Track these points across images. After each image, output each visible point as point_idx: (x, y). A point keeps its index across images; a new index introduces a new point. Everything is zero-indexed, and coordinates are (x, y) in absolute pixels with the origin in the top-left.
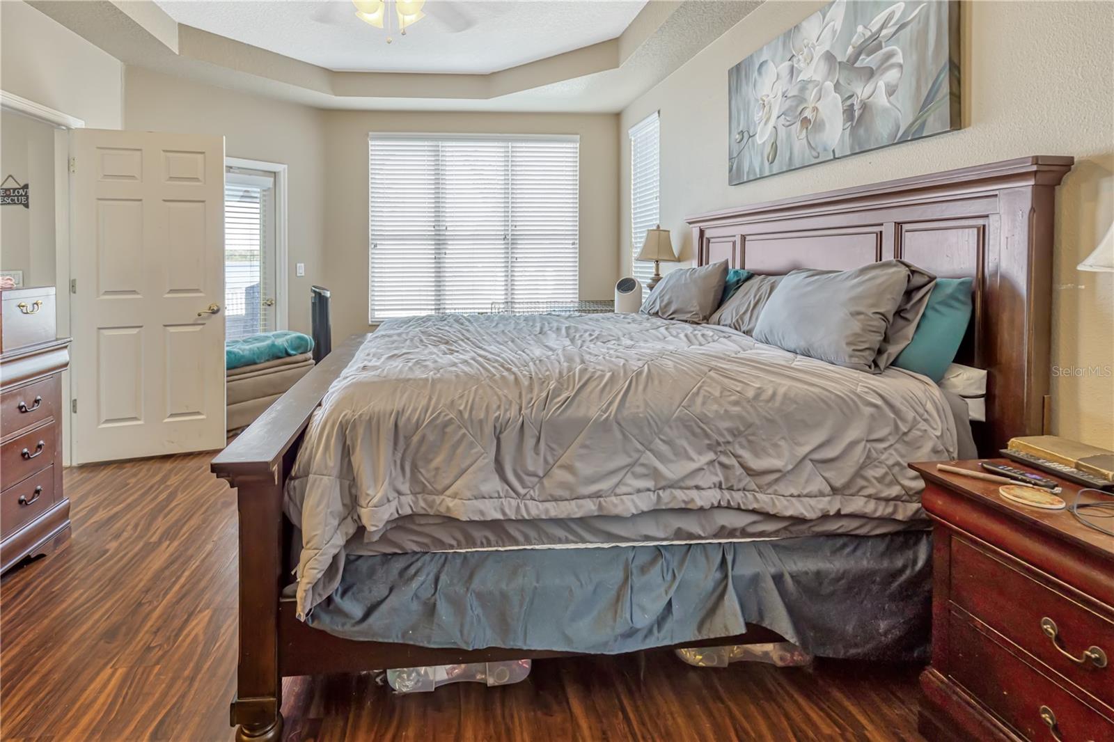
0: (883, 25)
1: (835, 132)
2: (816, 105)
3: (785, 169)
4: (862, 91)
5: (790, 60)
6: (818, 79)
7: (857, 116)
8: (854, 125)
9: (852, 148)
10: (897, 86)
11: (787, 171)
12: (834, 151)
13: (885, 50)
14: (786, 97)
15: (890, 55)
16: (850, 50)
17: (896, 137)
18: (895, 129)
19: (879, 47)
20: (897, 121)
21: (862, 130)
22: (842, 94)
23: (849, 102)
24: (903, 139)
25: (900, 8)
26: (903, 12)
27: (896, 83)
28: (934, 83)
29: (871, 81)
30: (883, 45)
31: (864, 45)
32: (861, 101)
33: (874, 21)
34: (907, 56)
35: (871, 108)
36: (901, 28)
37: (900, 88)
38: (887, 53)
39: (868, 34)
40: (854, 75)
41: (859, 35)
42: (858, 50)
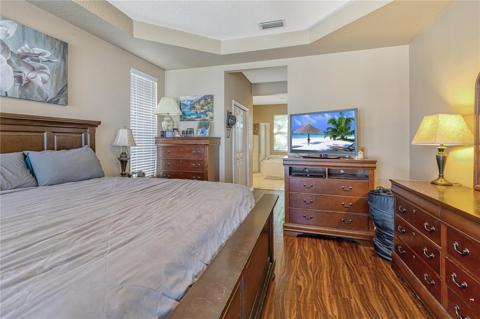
0: (41, 53)
1: (7, 83)
4: (27, 74)
7: (23, 83)
8: (22, 85)
9: (20, 96)
12: (6, 93)
13: (40, 64)
15: (43, 68)
16: (19, 51)
17: (46, 100)
18: (46, 96)
19: (38, 61)
20: (47, 94)
21: (27, 91)
22: (13, 68)
23: (19, 74)
24: (50, 102)
25: (49, 54)
26: (50, 56)
27: (46, 80)
28: (63, 88)
29: (33, 72)
30: (40, 62)
31: (29, 55)
32: (27, 78)
33: (35, 49)
34: (52, 72)
35: (33, 83)
36: (49, 61)
37: (49, 83)
38: (41, 66)
39: (32, 52)
40: (22, 64)
41: (26, 48)
42: (26, 54)
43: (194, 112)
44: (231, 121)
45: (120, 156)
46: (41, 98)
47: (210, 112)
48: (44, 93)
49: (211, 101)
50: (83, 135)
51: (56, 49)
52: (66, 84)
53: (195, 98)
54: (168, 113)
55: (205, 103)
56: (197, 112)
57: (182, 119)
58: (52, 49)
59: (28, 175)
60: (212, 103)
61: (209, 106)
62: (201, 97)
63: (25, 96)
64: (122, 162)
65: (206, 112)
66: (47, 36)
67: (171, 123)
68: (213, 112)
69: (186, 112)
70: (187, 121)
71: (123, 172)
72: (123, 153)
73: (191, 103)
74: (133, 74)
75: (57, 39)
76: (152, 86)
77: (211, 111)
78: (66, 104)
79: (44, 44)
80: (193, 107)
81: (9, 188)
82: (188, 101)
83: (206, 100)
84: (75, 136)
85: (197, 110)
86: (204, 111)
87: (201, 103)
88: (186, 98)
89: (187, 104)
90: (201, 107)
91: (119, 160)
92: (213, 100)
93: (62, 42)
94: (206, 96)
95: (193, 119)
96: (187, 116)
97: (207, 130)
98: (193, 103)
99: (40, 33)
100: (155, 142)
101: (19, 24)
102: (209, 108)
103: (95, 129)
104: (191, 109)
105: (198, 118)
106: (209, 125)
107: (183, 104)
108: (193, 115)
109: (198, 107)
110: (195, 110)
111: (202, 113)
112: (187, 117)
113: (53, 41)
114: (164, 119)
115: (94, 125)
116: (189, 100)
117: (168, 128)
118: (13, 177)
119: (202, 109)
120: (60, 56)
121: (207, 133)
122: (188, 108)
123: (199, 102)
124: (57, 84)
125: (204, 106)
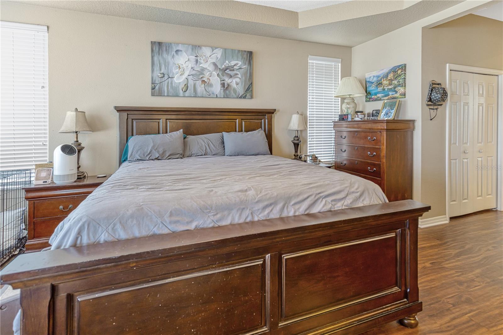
0: (235, 65)
1: (217, 89)
2: (209, 78)
3: (192, 96)
4: (228, 80)
5: (196, 57)
6: (210, 70)
7: (225, 87)
8: (225, 89)
9: (224, 96)
10: (239, 83)
11: (193, 97)
12: (217, 95)
13: (235, 72)
14: (193, 69)
15: (237, 74)
16: (223, 66)
17: (238, 96)
18: (238, 94)
19: (233, 70)
20: (239, 92)
21: (227, 92)
22: (220, 78)
23: (223, 82)
24: (241, 98)
25: (240, 63)
26: (241, 65)
27: (238, 82)
28: (249, 86)
29: (231, 79)
30: (235, 70)
31: (228, 67)
32: (227, 83)
33: (232, 62)
34: (242, 76)
35: (231, 86)
36: (240, 68)
37: (240, 84)
38: (236, 73)
39: (230, 65)
40: (225, 74)
41: (227, 64)
42: (226, 68)
43: (381, 90)
44: (436, 96)
45: (293, 139)
46: (235, 96)
47: (400, 87)
48: (237, 92)
49: (402, 73)
50: (263, 120)
51: (244, 58)
52: (251, 82)
53: (381, 72)
54: (349, 94)
55: (394, 76)
56: (384, 90)
57: (368, 99)
58: (242, 59)
59: (222, 148)
60: (403, 75)
61: (398, 79)
62: (389, 70)
63: (227, 96)
64: (295, 144)
65: (395, 88)
66: (239, 50)
67: (352, 106)
68: (405, 86)
69: (372, 90)
70: (372, 101)
71: (295, 153)
72: (296, 136)
73: (377, 79)
74: (311, 61)
75: (245, 51)
76: (334, 69)
77: (401, 85)
78: (252, 97)
79: (237, 57)
80: (379, 84)
81: (211, 154)
82: (374, 77)
83: (396, 72)
84: (257, 121)
85: (384, 87)
86: (393, 86)
87: (389, 76)
88: (371, 75)
89: (373, 81)
90: (389, 83)
91: (293, 142)
92: (405, 71)
93: (248, 52)
94: (396, 66)
95: (379, 98)
96: (373, 95)
97: (393, 111)
98: (380, 78)
99: (235, 50)
100: (333, 126)
101: (223, 49)
102: (400, 82)
103: (272, 116)
104: (377, 86)
105: (385, 96)
106: (396, 104)
107: (369, 82)
108: (380, 93)
109: (385, 82)
110: (382, 87)
111: (390, 90)
112: (373, 97)
113: (243, 53)
114: (345, 101)
115: (271, 112)
116: (375, 75)
117: (348, 110)
118: (214, 148)
119: (390, 84)
120: (247, 63)
121: (392, 115)
122: (374, 85)
123: (387, 76)
124: (245, 84)
125: (393, 81)
